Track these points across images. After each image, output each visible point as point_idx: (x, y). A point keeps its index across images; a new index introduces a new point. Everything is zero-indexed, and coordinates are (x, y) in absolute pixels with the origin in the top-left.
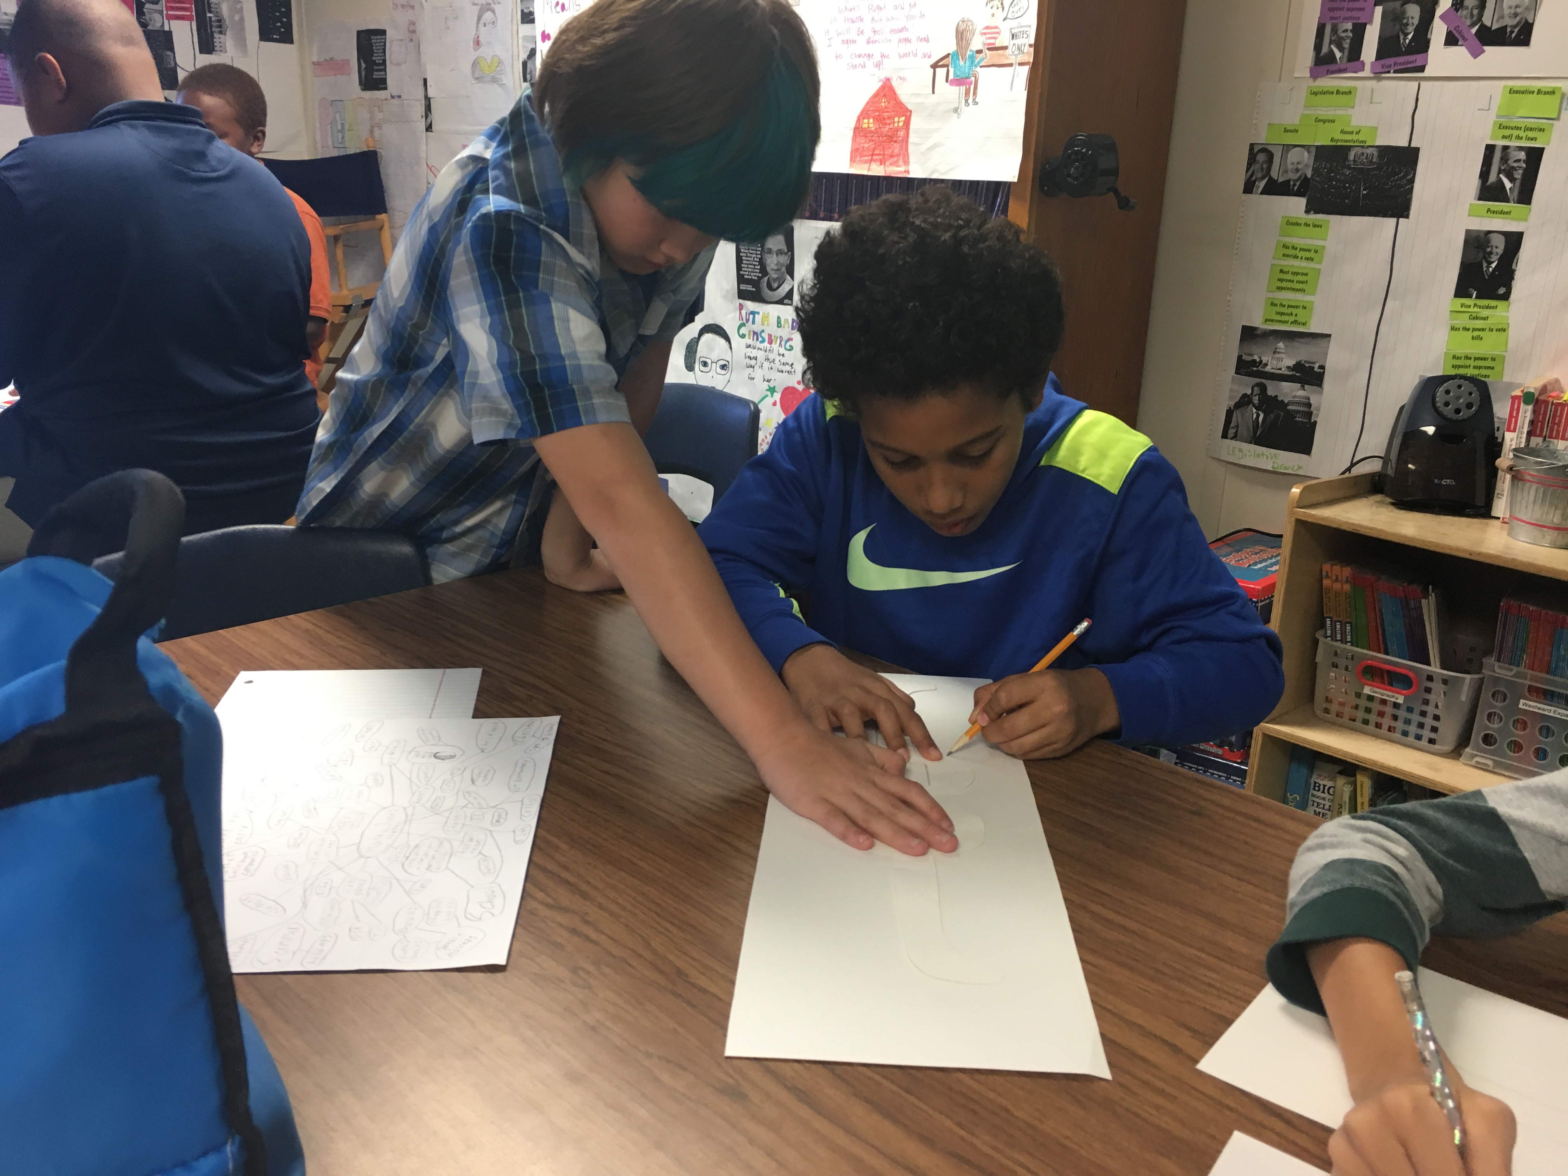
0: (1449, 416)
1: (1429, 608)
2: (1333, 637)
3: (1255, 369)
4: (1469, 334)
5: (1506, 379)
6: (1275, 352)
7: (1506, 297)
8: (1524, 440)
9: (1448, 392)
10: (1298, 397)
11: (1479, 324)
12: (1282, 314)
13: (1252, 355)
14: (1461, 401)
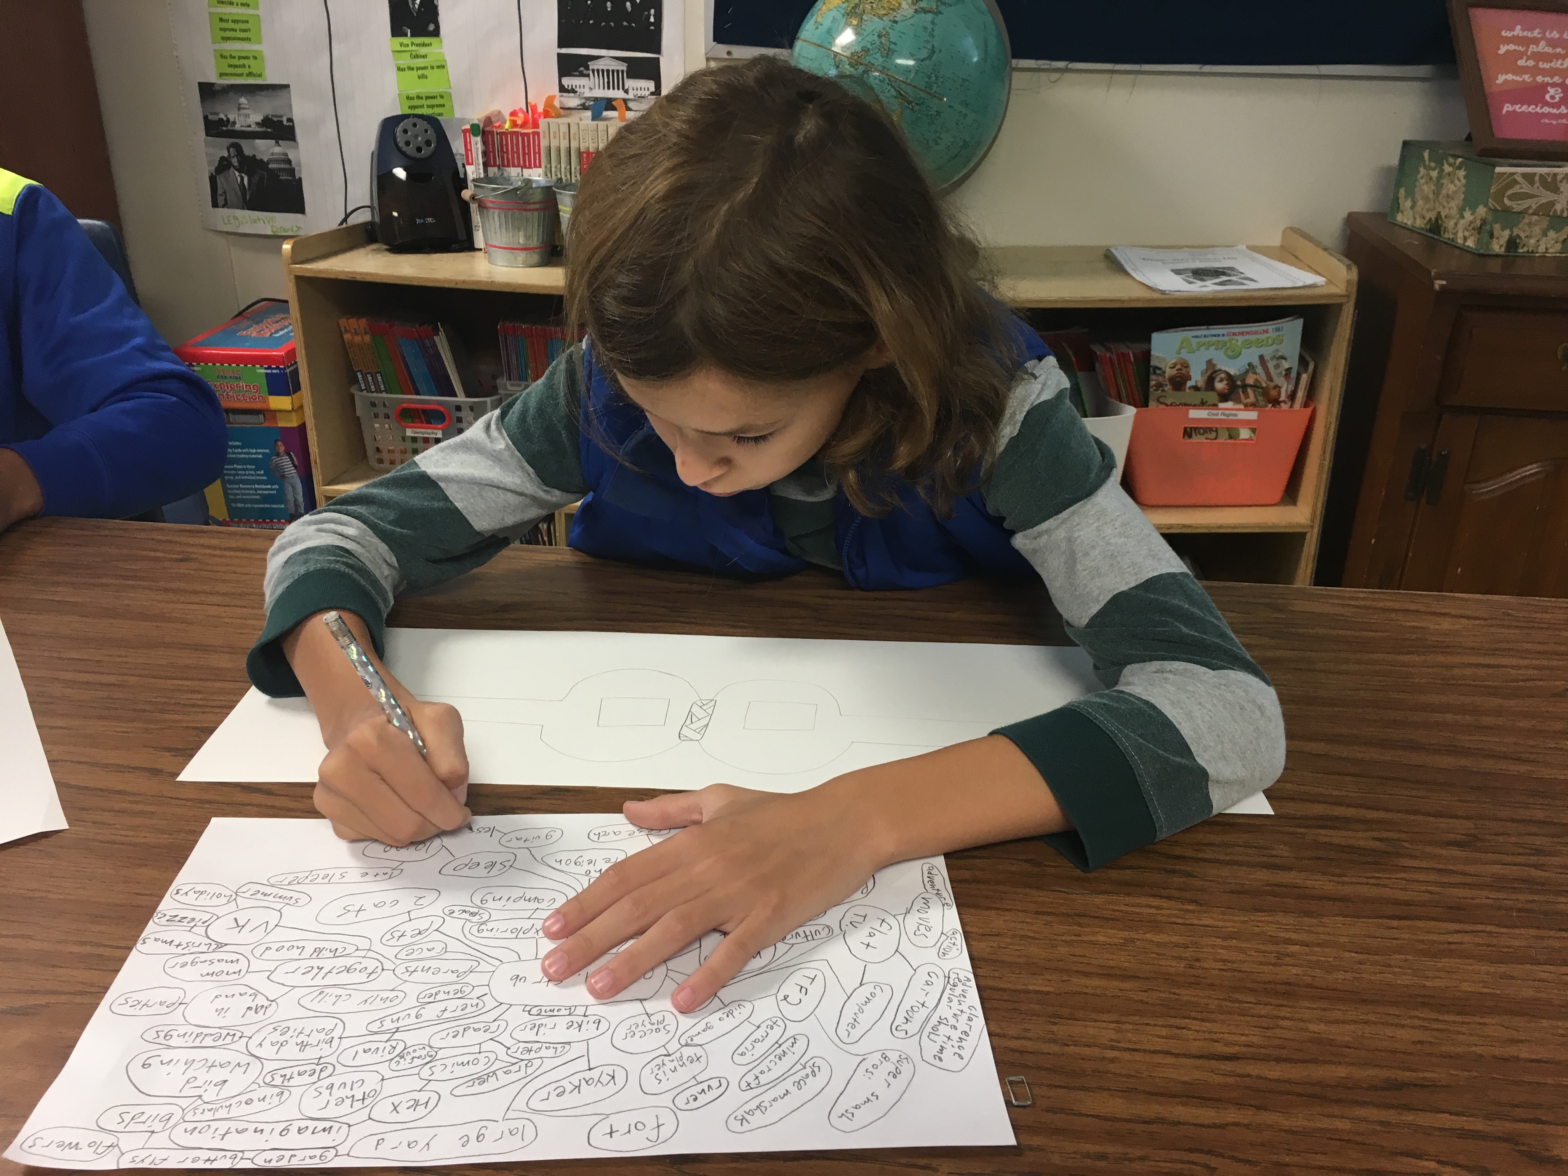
0: (413, 155)
1: (441, 342)
2: (368, 390)
3: (224, 128)
4: (415, 73)
5: (457, 115)
6: (239, 109)
7: (436, 33)
8: (482, 171)
9: (405, 131)
10: (276, 154)
11: (420, 62)
12: (236, 66)
13: (217, 114)
14: (420, 139)
